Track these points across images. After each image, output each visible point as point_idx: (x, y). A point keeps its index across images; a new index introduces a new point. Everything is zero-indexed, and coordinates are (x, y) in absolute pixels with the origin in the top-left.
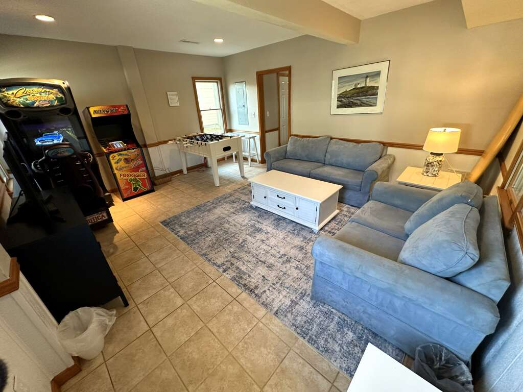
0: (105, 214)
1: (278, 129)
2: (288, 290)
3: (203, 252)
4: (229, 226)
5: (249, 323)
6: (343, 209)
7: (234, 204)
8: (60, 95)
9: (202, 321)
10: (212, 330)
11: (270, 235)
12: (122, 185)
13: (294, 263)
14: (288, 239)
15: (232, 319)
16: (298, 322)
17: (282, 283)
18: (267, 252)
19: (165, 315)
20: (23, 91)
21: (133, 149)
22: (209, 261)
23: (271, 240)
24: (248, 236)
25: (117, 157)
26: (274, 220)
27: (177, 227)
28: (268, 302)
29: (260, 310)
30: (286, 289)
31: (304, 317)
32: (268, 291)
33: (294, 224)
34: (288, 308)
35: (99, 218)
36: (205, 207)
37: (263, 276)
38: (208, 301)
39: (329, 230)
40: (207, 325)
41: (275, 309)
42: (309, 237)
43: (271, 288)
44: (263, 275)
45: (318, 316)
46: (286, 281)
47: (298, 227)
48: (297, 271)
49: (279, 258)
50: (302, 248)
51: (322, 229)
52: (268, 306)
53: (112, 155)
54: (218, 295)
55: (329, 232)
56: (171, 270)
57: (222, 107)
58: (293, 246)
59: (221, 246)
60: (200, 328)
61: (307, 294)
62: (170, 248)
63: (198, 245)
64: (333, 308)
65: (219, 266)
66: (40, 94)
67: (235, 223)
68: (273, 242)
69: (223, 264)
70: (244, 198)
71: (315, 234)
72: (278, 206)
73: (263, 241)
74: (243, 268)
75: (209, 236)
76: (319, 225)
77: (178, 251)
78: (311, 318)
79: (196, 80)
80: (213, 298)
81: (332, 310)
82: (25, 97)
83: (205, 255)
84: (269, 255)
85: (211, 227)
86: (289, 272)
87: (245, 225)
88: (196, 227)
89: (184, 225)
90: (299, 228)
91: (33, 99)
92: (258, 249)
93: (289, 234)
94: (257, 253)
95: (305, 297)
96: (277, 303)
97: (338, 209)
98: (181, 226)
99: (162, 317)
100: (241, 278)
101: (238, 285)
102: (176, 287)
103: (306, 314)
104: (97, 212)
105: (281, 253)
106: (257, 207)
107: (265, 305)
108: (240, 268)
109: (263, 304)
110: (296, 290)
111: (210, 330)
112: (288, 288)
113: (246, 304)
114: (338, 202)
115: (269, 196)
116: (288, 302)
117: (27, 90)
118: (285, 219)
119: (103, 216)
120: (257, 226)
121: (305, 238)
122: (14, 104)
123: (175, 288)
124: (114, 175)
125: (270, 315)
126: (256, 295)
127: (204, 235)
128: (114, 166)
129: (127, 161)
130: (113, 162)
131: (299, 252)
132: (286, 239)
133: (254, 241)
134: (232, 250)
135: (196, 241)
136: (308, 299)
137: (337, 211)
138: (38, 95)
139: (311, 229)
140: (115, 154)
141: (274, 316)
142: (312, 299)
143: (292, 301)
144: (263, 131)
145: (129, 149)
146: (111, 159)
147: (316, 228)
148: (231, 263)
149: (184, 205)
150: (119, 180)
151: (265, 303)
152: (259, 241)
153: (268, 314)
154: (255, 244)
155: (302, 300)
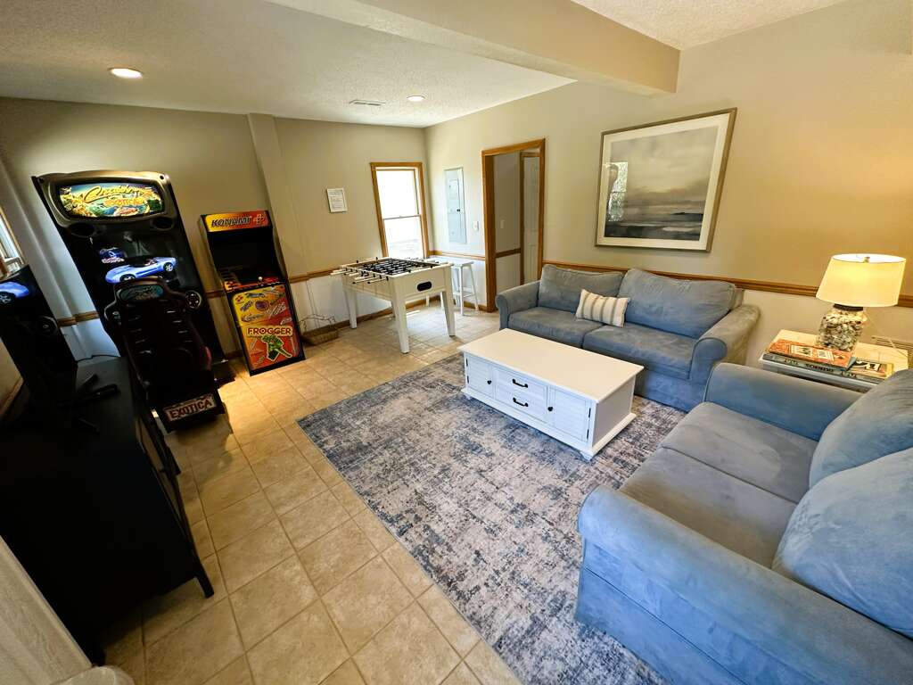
0: (211, 400)
1: (520, 251)
2: (526, 591)
3: (366, 488)
4: (418, 437)
5: (441, 664)
6: (644, 409)
7: (430, 392)
8: (155, 197)
9: (346, 646)
10: (363, 671)
11: (494, 460)
12: (251, 347)
13: (541, 526)
14: (531, 472)
15: (406, 649)
16: (546, 672)
17: (513, 573)
18: (489, 499)
19: (277, 622)
20: (98, 191)
21: (273, 286)
22: (375, 508)
23: (496, 470)
24: (452, 460)
25: (246, 300)
26: (505, 428)
27: (323, 432)
28: (483, 615)
29: (464, 633)
30: (522, 587)
31: (557, 662)
32: (484, 589)
33: (544, 438)
34: (524, 637)
35: (201, 405)
36: (379, 393)
37: (477, 553)
38: (362, 600)
39: (616, 454)
40: (355, 657)
41: (497, 635)
42: (573, 470)
43: (490, 583)
44: (478, 549)
45: (590, 663)
46: (523, 567)
47: (553, 446)
48: (547, 545)
49: (512, 512)
50: (558, 493)
51: (600, 452)
52: (482, 624)
53: (236, 296)
54: (383, 588)
55: (616, 460)
56: (301, 523)
57: (421, 213)
58: (540, 486)
59: (400, 477)
60: (339, 663)
61: (567, 604)
62: (308, 474)
63: (356, 472)
64: (624, 647)
65: (391, 521)
66: (124, 197)
67: (430, 431)
68: (499, 475)
69: (400, 517)
70: (451, 379)
71: (586, 462)
72: (514, 400)
73: (480, 472)
74: (438, 528)
75: (381, 454)
76: (594, 444)
77: (320, 483)
78: (574, 665)
79: (377, 168)
80: (374, 594)
81: (622, 651)
82: (100, 202)
83: (367, 493)
84: (490, 504)
85: (386, 437)
86: (529, 548)
87: (448, 436)
88: (359, 434)
89: (336, 429)
90: (552, 448)
91: (112, 205)
92: (470, 488)
93: (534, 459)
94: (469, 498)
95: (563, 611)
96: (503, 622)
97: (633, 410)
98: (331, 430)
99: (270, 627)
100: (433, 551)
101: (425, 567)
102: (305, 558)
103: (563, 655)
104: (197, 396)
105: (516, 501)
106: (473, 399)
107: (477, 622)
108: (432, 528)
109: (471, 618)
110: (542, 593)
111: (359, 671)
112: (526, 585)
113: (437, 615)
114: (635, 394)
115: (497, 380)
116: (526, 622)
117: (104, 189)
118: (525, 426)
119: (207, 402)
120: (472, 438)
121: (565, 471)
122: (83, 213)
123: (304, 563)
124: (239, 329)
125: (486, 648)
126: (460, 594)
127: (371, 452)
128: (239, 314)
129: (261, 305)
130: (237, 307)
131: (552, 503)
132: (528, 472)
133: (463, 470)
134: (419, 487)
135: (355, 463)
136: (569, 617)
137: (631, 416)
138: (120, 197)
139: (579, 451)
140: (242, 294)
141: (493, 650)
142: (577, 617)
143: (535, 620)
144: (493, 255)
145: (266, 286)
146: (235, 302)
147: (589, 451)
148: (416, 516)
149: (343, 388)
150: (245, 338)
151: (477, 618)
152: (473, 471)
153: (481, 643)
154: (465, 478)
155: (555, 619)
